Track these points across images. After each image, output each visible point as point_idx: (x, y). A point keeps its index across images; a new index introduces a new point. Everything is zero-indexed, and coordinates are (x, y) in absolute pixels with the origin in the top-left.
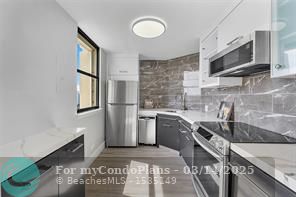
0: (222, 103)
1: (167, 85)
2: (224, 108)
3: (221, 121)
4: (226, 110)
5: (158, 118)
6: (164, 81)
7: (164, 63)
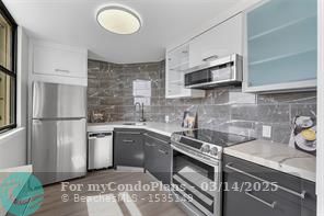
0: (186, 113)
1: (121, 93)
2: (188, 117)
3: (185, 130)
4: (191, 120)
5: (115, 134)
6: (118, 89)
7: (118, 67)
